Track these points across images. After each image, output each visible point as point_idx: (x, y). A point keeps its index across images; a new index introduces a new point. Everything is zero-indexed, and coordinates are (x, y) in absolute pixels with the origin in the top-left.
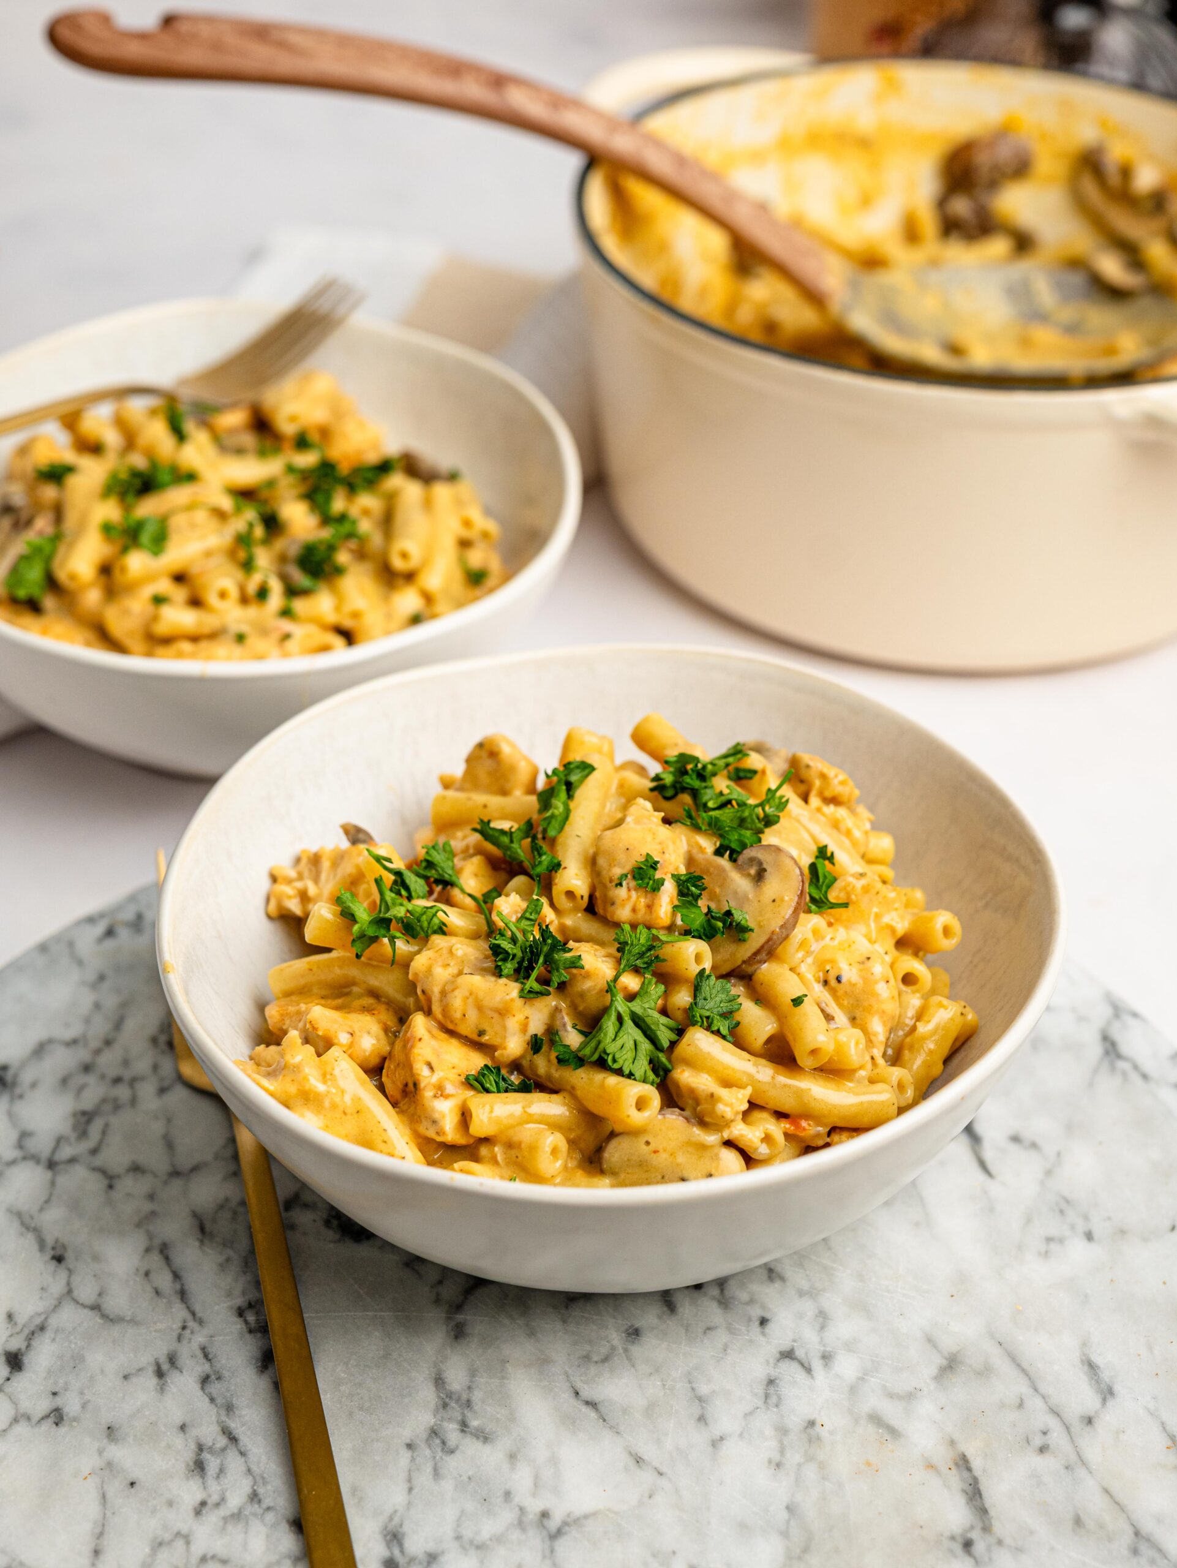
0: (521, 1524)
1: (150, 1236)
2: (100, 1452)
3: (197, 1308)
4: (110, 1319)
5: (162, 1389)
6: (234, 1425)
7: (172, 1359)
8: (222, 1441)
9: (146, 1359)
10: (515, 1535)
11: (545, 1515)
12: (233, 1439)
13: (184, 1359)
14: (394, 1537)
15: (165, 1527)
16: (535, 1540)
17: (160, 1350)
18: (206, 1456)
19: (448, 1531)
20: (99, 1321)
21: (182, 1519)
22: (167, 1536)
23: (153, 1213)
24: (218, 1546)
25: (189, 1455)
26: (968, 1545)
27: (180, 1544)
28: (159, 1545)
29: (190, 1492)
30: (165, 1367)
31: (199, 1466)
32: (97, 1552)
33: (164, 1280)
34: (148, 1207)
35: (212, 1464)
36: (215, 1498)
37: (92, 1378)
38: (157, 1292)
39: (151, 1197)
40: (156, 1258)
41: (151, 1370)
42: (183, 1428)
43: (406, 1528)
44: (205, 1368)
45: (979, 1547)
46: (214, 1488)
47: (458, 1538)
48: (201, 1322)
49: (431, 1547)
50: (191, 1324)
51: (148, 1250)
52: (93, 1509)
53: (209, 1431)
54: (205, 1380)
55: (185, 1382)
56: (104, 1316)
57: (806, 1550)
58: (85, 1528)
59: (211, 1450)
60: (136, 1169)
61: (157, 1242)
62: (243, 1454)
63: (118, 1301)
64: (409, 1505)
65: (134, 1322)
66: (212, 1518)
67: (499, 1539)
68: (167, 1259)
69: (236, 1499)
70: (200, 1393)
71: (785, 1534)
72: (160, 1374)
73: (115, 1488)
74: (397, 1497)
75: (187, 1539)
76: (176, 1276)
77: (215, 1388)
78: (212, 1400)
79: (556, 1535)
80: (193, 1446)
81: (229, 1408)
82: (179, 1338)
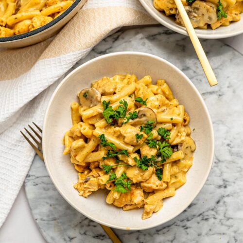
0: (217, 167)
1: (154, 234)
2: (204, 236)
3: (172, 223)
4: (175, 238)
5: (190, 228)
6: (198, 215)
7: (183, 227)
8: (201, 216)
9: (183, 231)
10: (219, 167)
11: (215, 163)
12: (201, 214)
13: (184, 224)
14: (220, 187)
15: (219, 224)
16: (220, 164)
17: (182, 229)
18: (204, 218)
19: (219, 178)
20: (175, 240)
21: (217, 221)
22: (220, 223)
23: (149, 234)
24: (222, 215)
25: (204, 221)
26: (220, 95)
27: (222, 221)
28: (222, 224)
29: (212, 220)
30: (185, 227)
31: (206, 219)
32: (224, 234)
33: (165, 230)
34: (147, 235)
35: (206, 217)
36: (213, 216)
37: (188, 240)
38: (168, 231)
39: (145, 235)
40: (160, 232)
41: (186, 230)
42: (198, 223)
43: (218, 184)
44: (185, 221)
45: (220, 93)
46: (211, 216)
47: (220, 176)
48: (175, 222)
49: (222, 181)
50: (176, 224)
51: (158, 234)
52: (215, 236)
53: (199, 219)
54: (188, 220)
55: (188, 224)
56: (174, 240)
57: (221, 121)
58: (219, 236)
59: (203, 218)
60: (138, 239)
61: (156, 232)
62: (204, 212)
63: (170, 237)
64: (214, 184)
65: (175, 234)
66: (217, 216)
67: (220, 170)
68: (160, 230)
69: (213, 213)
70: (191, 221)
71: (218, 124)
72: (187, 228)
73: (211, 233)
74: (212, 186)
75: (221, 220)
76: (164, 228)
77: (190, 218)
78: (192, 219)
79: (219, 161)
80: (203, 221)
81: (194, 216)
82: (179, 226)
